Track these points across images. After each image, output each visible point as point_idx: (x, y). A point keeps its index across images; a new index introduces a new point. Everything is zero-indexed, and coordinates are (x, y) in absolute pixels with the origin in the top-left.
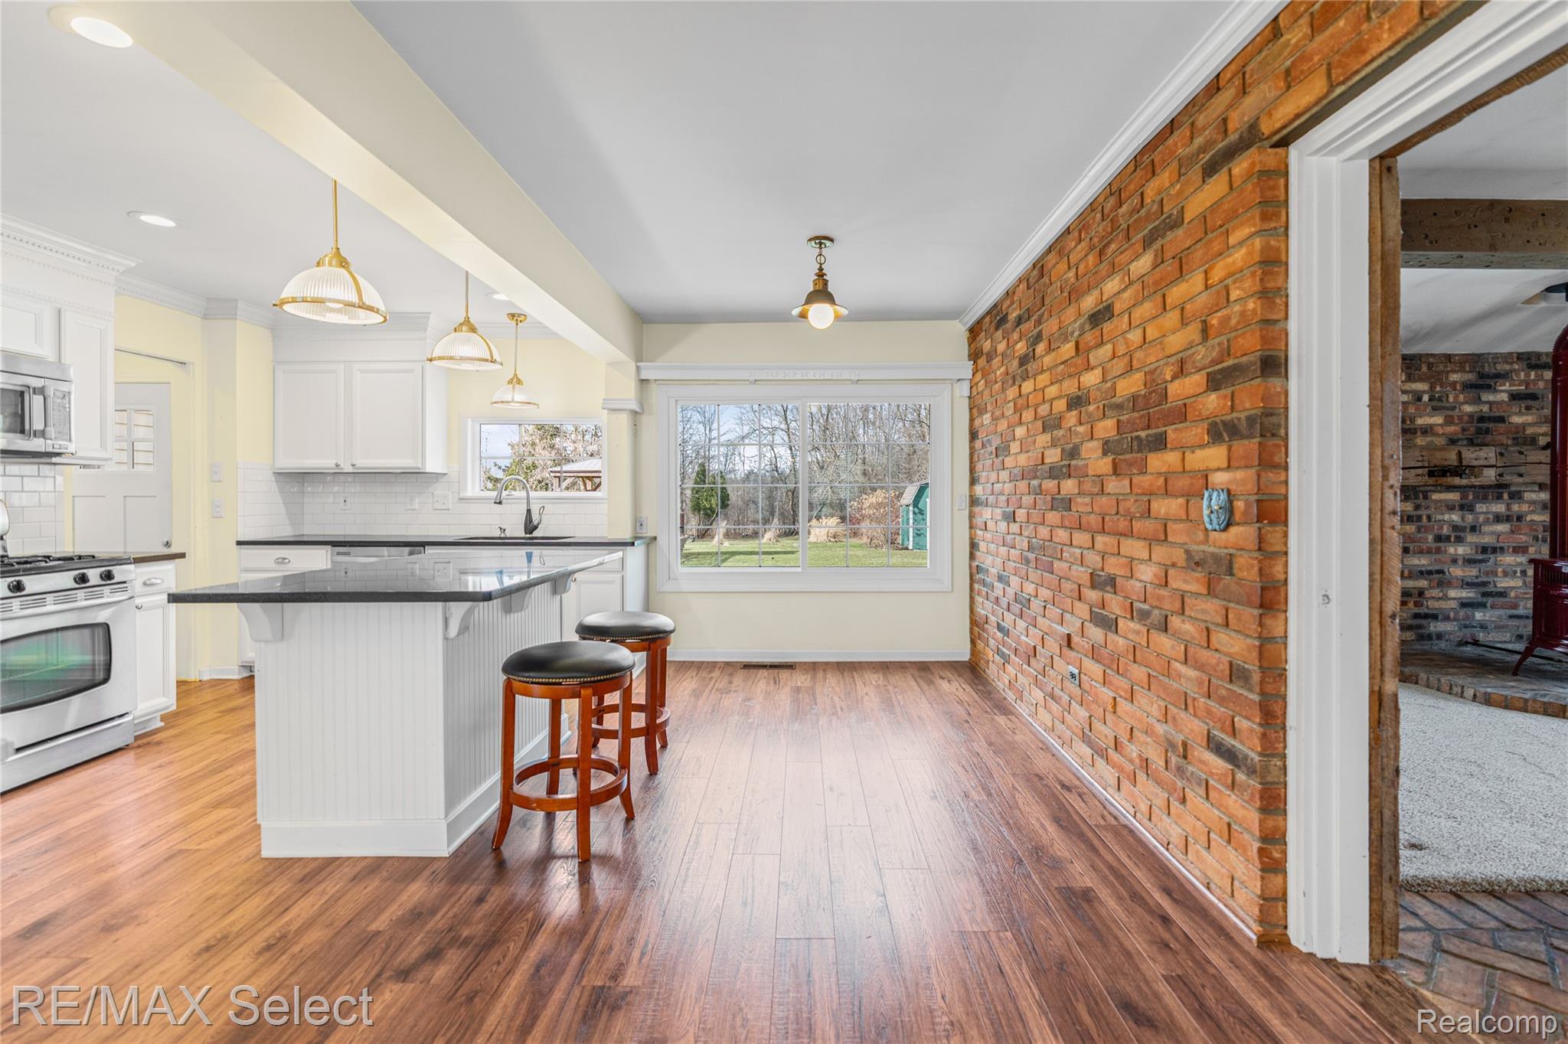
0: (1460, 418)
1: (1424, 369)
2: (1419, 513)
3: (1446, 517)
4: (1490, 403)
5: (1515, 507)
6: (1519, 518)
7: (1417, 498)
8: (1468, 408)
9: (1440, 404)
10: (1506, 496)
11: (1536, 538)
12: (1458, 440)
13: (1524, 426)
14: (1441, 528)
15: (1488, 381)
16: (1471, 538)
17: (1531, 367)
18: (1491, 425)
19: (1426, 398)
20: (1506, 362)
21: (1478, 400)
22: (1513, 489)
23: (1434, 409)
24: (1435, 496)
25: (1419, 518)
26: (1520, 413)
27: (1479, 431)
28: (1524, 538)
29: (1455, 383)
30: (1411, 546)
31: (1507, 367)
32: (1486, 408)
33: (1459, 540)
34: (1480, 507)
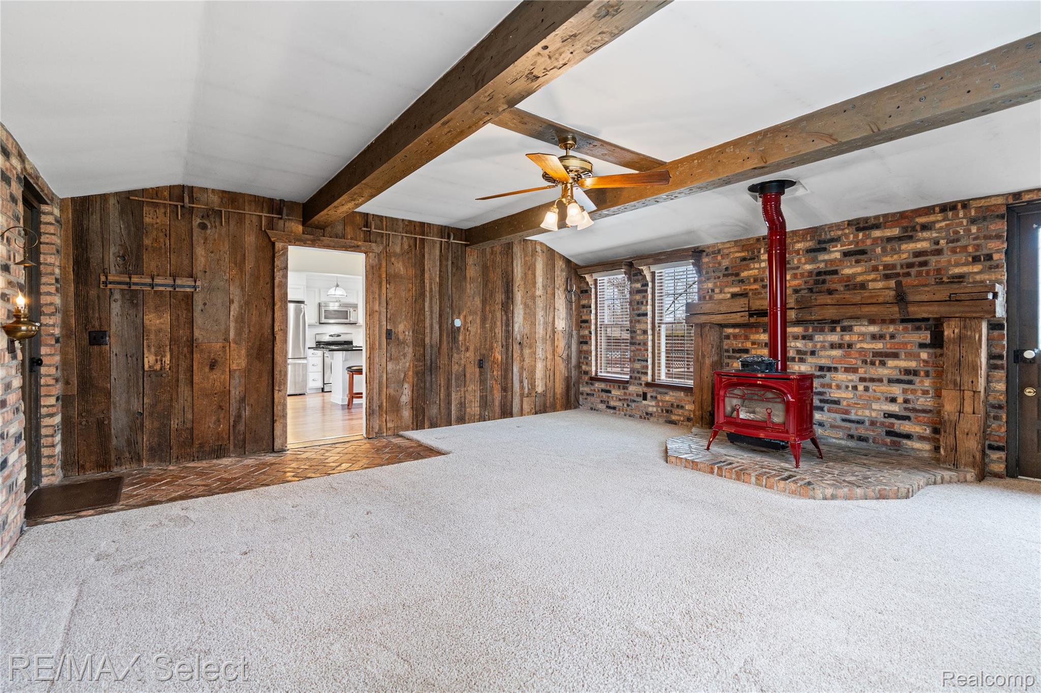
0: (802, 275)
3: (793, 344)
4: (826, 261)
5: (847, 338)
6: (850, 346)
8: (808, 267)
10: (838, 329)
11: (864, 362)
12: (801, 290)
13: (854, 275)
15: (823, 246)
16: (810, 359)
17: (859, 229)
18: (828, 277)
20: (839, 229)
21: (814, 261)
22: (846, 323)
26: (851, 266)
27: (817, 282)
28: (854, 361)
29: (799, 250)
31: (840, 233)
32: (822, 265)
33: (802, 360)
34: (818, 338)
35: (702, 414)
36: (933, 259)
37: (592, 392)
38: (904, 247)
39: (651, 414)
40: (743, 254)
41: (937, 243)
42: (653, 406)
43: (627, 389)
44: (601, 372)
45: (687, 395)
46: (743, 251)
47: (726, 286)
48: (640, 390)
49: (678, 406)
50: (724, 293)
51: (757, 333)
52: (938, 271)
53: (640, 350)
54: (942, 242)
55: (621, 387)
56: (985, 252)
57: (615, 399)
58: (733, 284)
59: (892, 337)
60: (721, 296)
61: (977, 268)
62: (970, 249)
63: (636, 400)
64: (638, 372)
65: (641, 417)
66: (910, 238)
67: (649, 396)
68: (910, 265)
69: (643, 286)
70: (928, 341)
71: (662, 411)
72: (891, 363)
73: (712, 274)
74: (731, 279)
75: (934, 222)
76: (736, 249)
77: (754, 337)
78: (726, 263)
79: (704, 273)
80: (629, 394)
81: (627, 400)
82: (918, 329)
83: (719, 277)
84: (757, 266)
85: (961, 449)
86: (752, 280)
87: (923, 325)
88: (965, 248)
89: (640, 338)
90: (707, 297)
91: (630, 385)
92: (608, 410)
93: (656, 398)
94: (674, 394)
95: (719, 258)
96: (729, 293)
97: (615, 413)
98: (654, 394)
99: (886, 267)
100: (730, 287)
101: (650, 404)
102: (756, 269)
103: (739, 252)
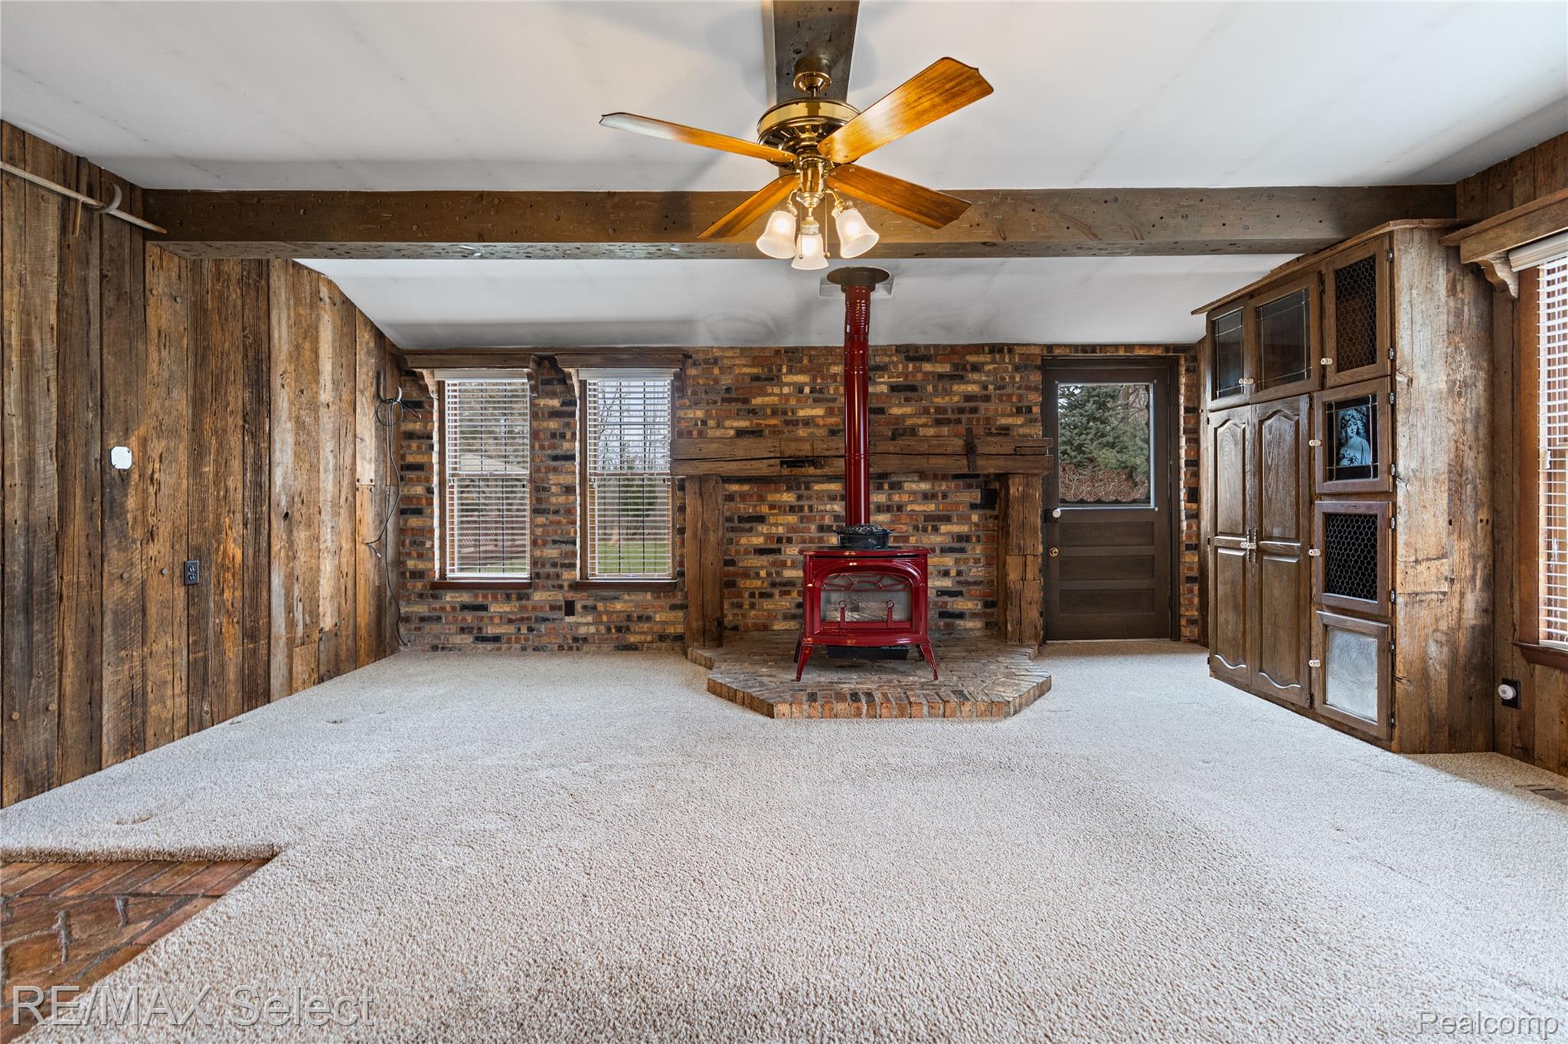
1: (806, 361)
2: (801, 503)
3: (828, 507)
5: (896, 498)
6: (900, 508)
7: (799, 488)
9: (821, 396)
10: (886, 486)
11: (916, 528)
13: (904, 417)
14: (823, 518)
17: (909, 359)
18: (873, 417)
19: (807, 390)
20: (886, 355)
22: (894, 479)
23: (815, 401)
24: (817, 487)
25: (801, 508)
26: (900, 405)
28: (904, 528)
29: (835, 375)
30: (794, 536)
31: (887, 359)
35: (704, 625)
36: (982, 406)
37: (435, 614)
38: (955, 388)
39: (585, 640)
40: (755, 370)
41: (986, 388)
42: (588, 624)
43: (528, 599)
44: (453, 571)
45: (659, 597)
46: (753, 366)
47: (728, 418)
48: (559, 597)
49: (640, 618)
50: (724, 428)
51: (778, 491)
52: (988, 419)
53: (559, 523)
54: (991, 387)
55: (514, 596)
56: (1026, 403)
57: (497, 620)
58: (738, 415)
59: (945, 496)
60: (719, 433)
61: (1019, 421)
62: (1015, 399)
63: (548, 616)
64: (554, 565)
65: (561, 648)
66: (961, 379)
67: (578, 606)
68: (961, 411)
69: (564, 404)
70: (979, 501)
71: (609, 630)
72: (944, 528)
73: (704, 396)
74: (734, 406)
75: (984, 364)
76: (743, 361)
77: (772, 497)
78: (726, 380)
79: (689, 392)
80: (534, 608)
81: (529, 619)
82: (970, 486)
83: (715, 402)
84: (776, 390)
85: (1025, 622)
86: (769, 411)
87: (974, 481)
88: (1010, 396)
89: (558, 500)
90: (695, 433)
91: (536, 589)
92: (480, 646)
93: (594, 608)
94: (633, 597)
95: (716, 371)
96: (731, 428)
97: (499, 649)
98: (590, 602)
99: (940, 410)
100: (734, 418)
101: (584, 620)
102: (776, 395)
103: (748, 366)
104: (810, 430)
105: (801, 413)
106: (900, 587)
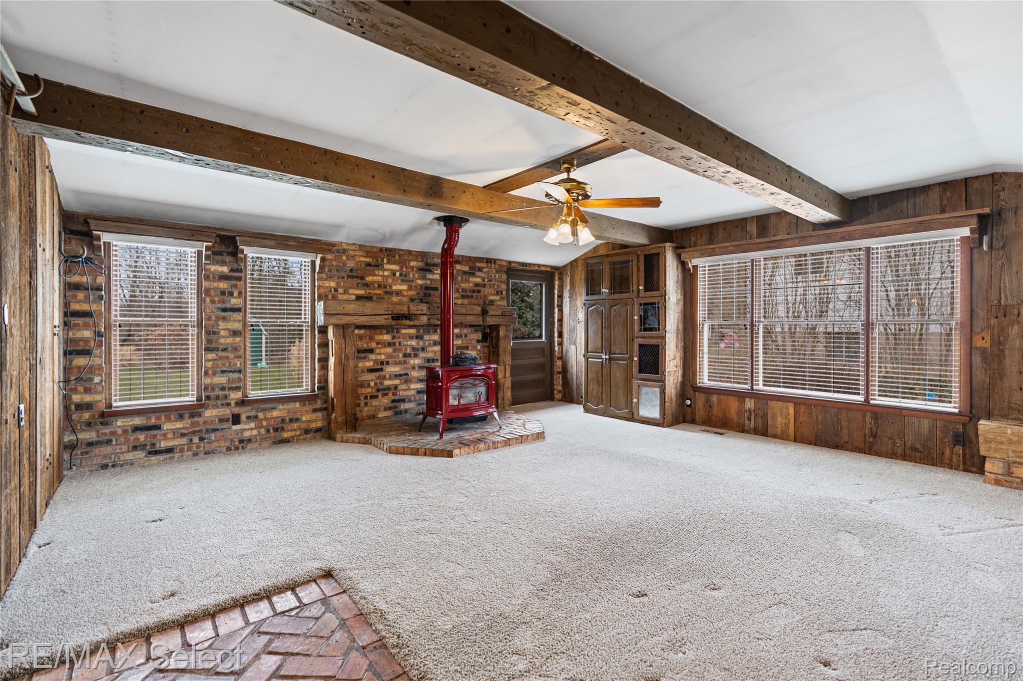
0: (416, 287)
1: (397, 257)
2: (394, 341)
3: (409, 343)
4: (431, 280)
7: (393, 332)
8: (420, 282)
9: (405, 278)
12: (415, 299)
14: (406, 349)
15: (429, 267)
16: (422, 355)
18: (432, 292)
19: (398, 274)
21: (424, 278)
23: (402, 281)
24: (403, 331)
25: (394, 344)
27: (425, 295)
29: (413, 267)
30: (390, 360)
32: (429, 282)
33: (416, 356)
34: (426, 337)
35: (346, 419)
36: (482, 289)
37: (104, 438)
38: (471, 279)
39: (249, 441)
40: (368, 260)
41: (484, 280)
42: (252, 429)
43: (200, 416)
44: (116, 401)
45: (305, 405)
46: (367, 256)
47: (351, 288)
48: (227, 412)
49: (291, 420)
50: (348, 294)
51: (381, 334)
52: (485, 296)
53: (227, 357)
54: (486, 280)
55: (187, 415)
56: (500, 289)
57: (170, 436)
58: (357, 287)
59: (466, 336)
60: (345, 297)
61: (498, 298)
62: (496, 287)
63: (218, 427)
64: (223, 389)
65: (229, 449)
66: (473, 274)
67: (243, 417)
68: (473, 291)
69: (232, 270)
70: (480, 339)
71: (268, 431)
73: (336, 273)
74: (355, 281)
75: (483, 268)
76: (361, 253)
77: (378, 337)
78: (351, 264)
79: (327, 270)
80: (205, 423)
81: (200, 431)
82: (477, 331)
83: (343, 278)
84: (381, 273)
85: (506, 398)
86: (376, 285)
87: (478, 328)
88: (494, 285)
89: (226, 340)
90: (330, 297)
91: (206, 408)
92: (154, 458)
93: (256, 417)
94: (286, 407)
95: (344, 258)
96: (353, 294)
97: (171, 458)
98: (253, 413)
99: (464, 290)
100: (354, 288)
101: (248, 427)
102: (380, 276)
103: (362, 256)
104: (399, 298)
105: (395, 288)
106: (482, 384)
